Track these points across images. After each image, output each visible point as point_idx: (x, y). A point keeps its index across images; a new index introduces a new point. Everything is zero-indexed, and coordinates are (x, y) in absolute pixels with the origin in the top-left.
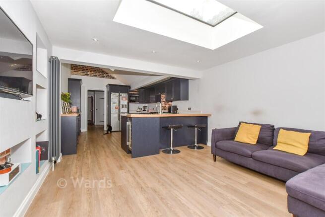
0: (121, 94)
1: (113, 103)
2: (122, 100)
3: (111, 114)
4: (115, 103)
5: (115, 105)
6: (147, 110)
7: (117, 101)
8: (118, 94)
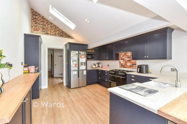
0: (80, 52)
1: (73, 61)
2: (81, 58)
3: (71, 71)
4: (75, 61)
5: (75, 63)
6: (100, 66)
7: (76, 58)
8: (77, 52)
